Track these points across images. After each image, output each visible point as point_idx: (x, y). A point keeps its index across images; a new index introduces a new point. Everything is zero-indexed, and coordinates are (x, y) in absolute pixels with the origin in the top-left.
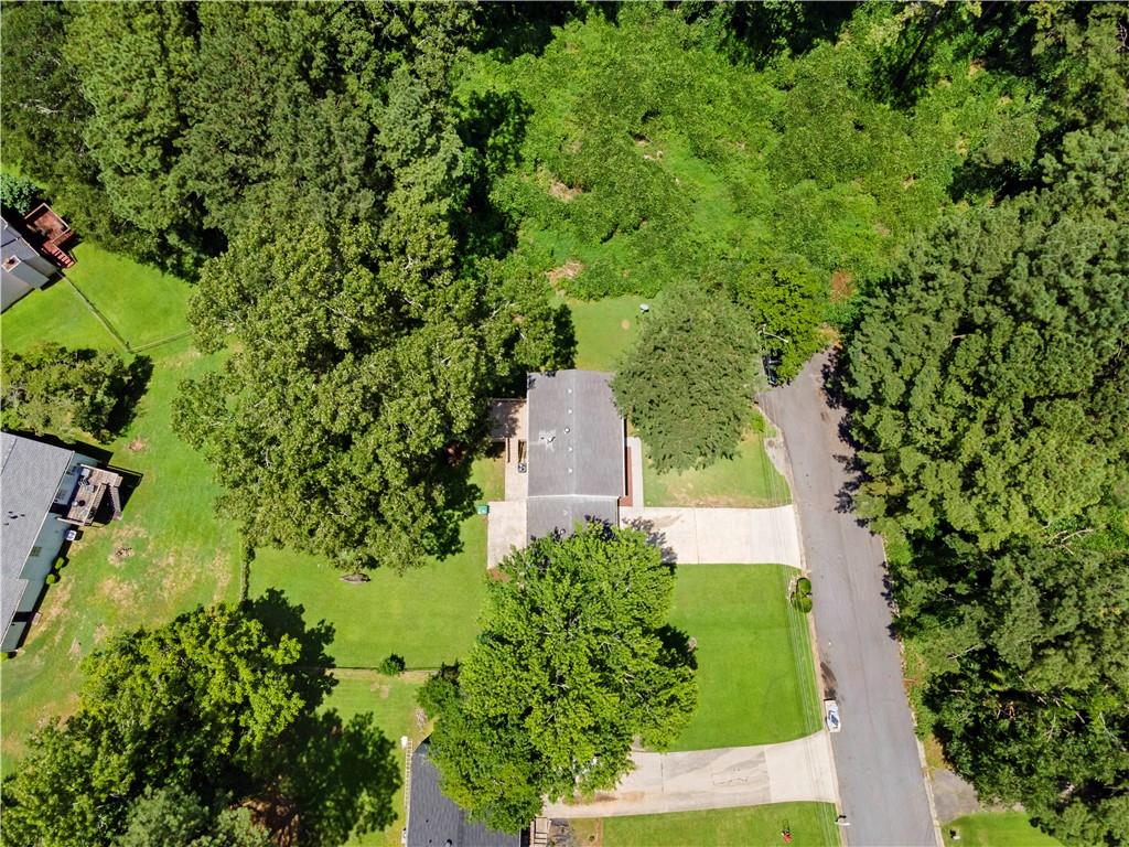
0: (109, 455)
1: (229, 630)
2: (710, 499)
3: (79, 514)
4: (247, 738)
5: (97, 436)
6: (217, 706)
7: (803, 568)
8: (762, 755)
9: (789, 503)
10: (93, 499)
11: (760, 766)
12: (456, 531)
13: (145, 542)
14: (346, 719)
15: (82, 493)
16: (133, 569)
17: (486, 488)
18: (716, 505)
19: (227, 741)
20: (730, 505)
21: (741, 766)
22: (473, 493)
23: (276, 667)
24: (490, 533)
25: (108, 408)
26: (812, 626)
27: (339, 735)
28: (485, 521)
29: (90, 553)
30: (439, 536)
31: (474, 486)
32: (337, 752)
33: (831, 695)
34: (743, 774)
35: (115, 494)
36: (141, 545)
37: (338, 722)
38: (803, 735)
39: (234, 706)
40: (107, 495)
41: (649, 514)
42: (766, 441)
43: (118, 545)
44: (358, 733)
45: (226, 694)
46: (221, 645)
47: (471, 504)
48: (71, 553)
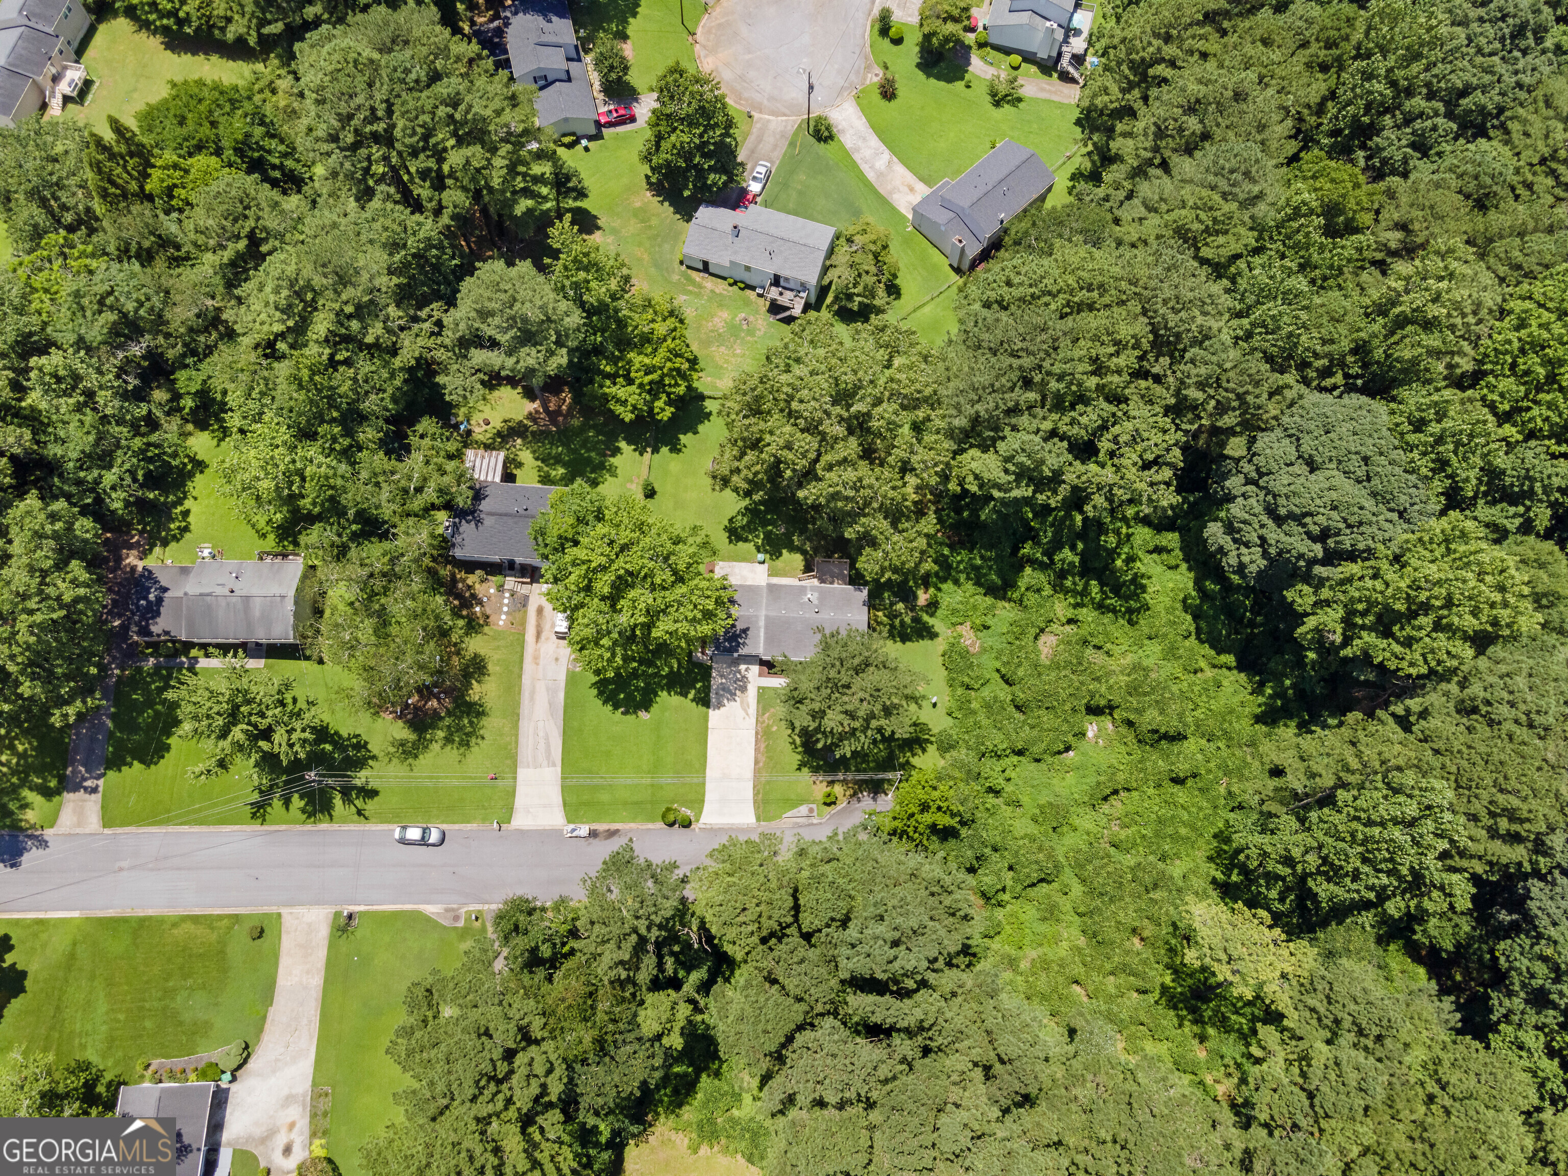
0: (818, 309)
1: (678, 370)
2: (763, 746)
3: (774, 293)
4: (608, 382)
5: (833, 303)
6: (630, 362)
7: (700, 825)
8: (554, 765)
9: (758, 819)
10: (786, 299)
11: (545, 763)
12: (746, 540)
13: (753, 335)
14: (615, 461)
15: (789, 295)
16: (734, 330)
17: (779, 563)
18: (757, 750)
19: (608, 369)
20: (756, 762)
21: (548, 745)
22: (775, 554)
23: (653, 402)
24: (743, 564)
25: (850, 306)
26: (650, 826)
27: (605, 455)
28: (752, 561)
29: (747, 303)
30: (743, 528)
31: (781, 554)
32: (593, 454)
33: (593, 834)
34: (542, 746)
35: (787, 314)
36: (751, 333)
37: (613, 455)
38: (565, 804)
39: (629, 372)
40: (787, 309)
41: (752, 691)
42: (814, 806)
43: (751, 319)
44: (604, 468)
45: (637, 366)
46: (669, 364)
47: (766, 552)
48: (748, 292)
